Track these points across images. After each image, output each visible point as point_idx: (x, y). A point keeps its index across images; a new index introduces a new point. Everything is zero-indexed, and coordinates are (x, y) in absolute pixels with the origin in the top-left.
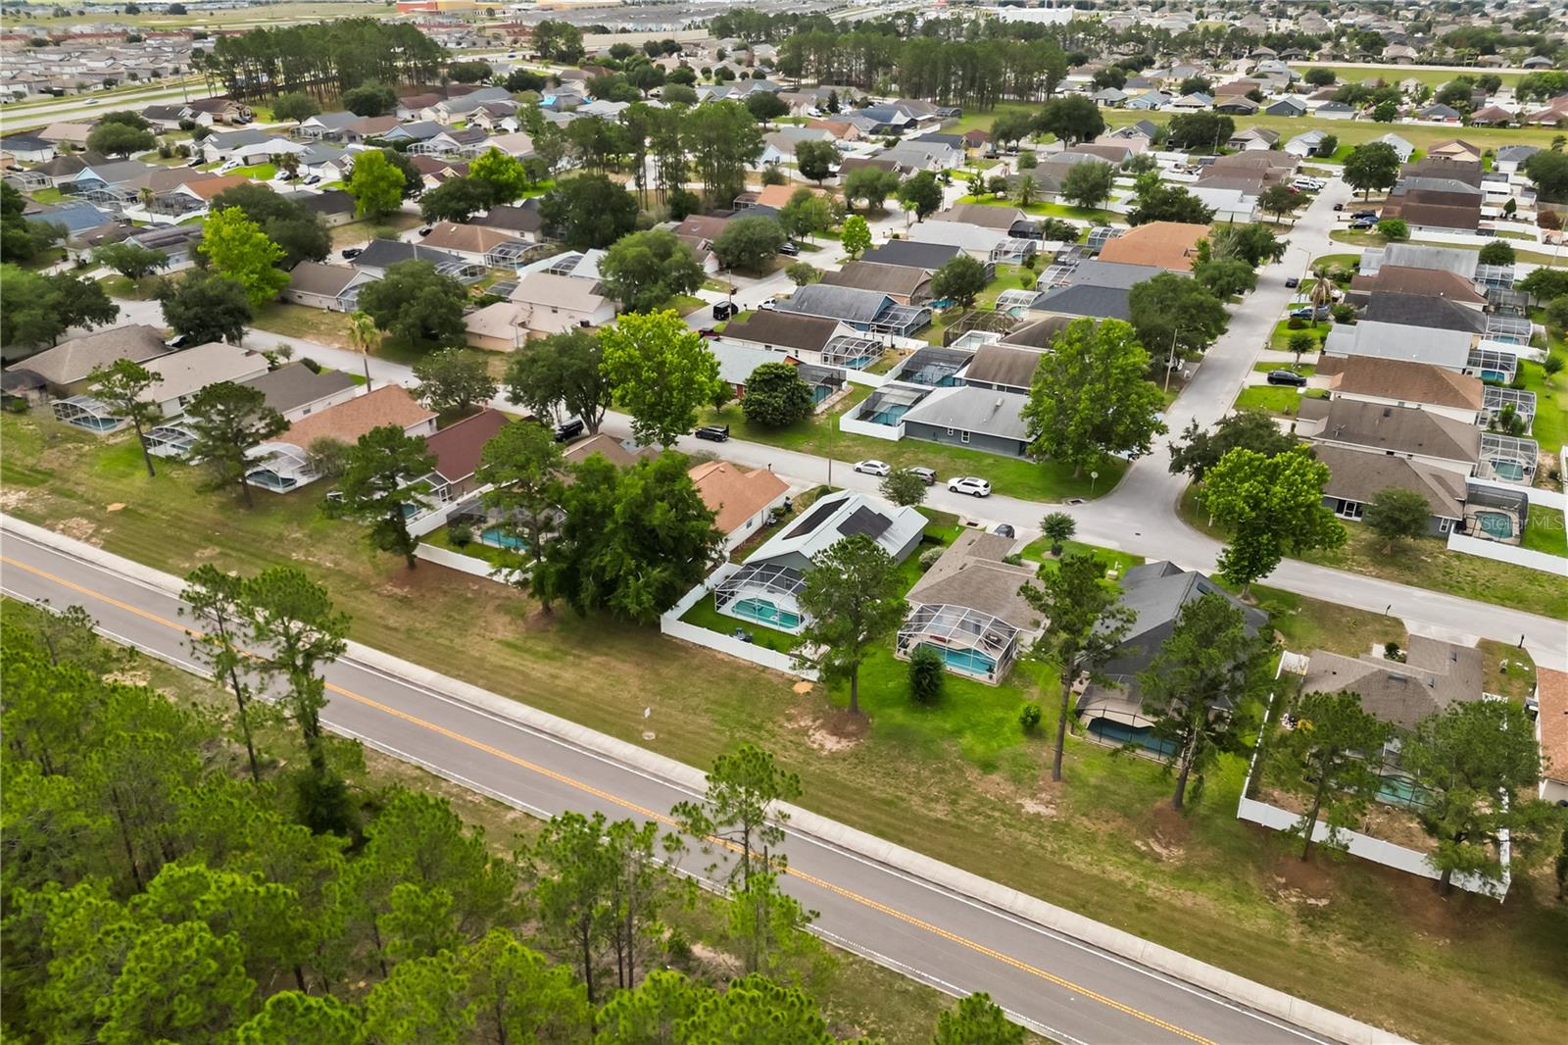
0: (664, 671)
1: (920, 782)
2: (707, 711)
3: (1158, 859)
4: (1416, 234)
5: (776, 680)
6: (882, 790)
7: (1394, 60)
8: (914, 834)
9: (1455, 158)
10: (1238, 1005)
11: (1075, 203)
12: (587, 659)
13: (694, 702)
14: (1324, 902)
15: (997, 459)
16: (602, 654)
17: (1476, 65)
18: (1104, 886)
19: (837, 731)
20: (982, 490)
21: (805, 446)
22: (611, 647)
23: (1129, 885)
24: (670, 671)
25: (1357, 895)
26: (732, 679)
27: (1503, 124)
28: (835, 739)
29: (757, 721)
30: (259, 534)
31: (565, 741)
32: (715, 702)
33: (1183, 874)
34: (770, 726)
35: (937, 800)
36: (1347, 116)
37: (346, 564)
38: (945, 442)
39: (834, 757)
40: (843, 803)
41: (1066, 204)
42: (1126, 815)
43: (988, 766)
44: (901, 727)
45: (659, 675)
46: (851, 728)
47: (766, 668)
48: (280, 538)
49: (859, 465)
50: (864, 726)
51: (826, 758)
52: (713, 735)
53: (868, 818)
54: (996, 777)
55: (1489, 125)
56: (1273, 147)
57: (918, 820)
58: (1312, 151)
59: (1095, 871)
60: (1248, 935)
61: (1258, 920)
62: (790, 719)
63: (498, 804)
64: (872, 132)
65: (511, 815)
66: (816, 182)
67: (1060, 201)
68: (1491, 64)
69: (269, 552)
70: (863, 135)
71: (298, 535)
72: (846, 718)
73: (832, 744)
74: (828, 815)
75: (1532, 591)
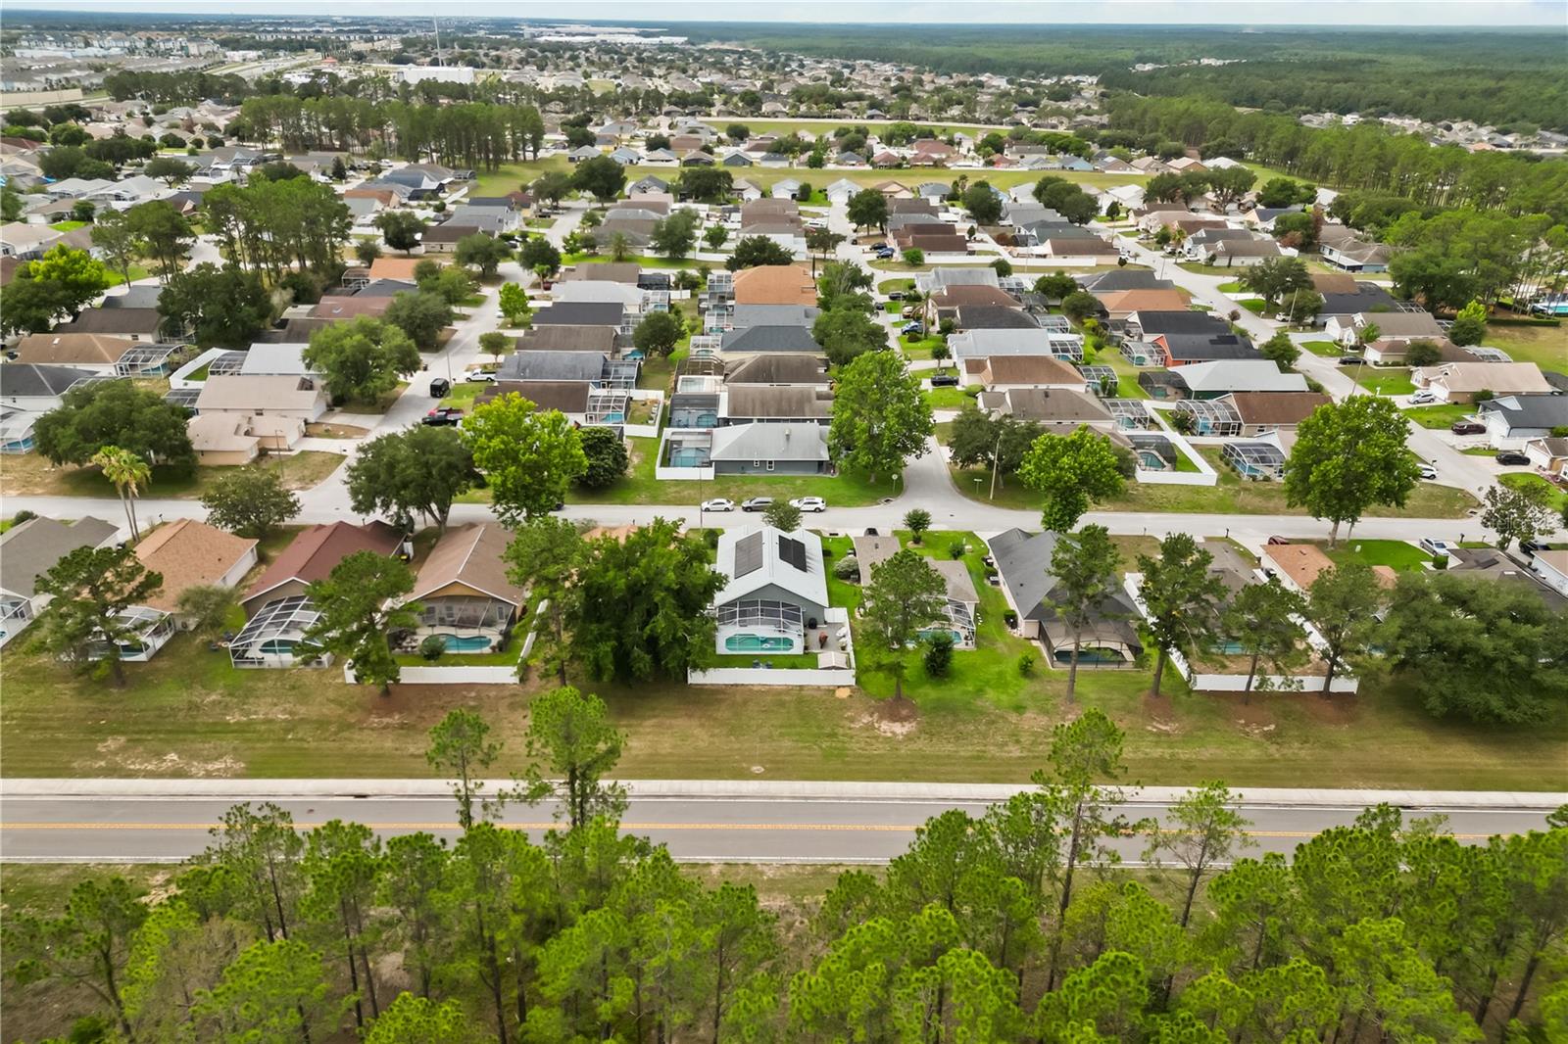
0: (719, 715)
1: (985, 736)
2: (781, 735)
3: (1168, 734)
4: (930, 259)
5: (818, 694)
6: (966, 751)
7: (774, 114)
8: (1015, 773)
9: (897, 196)
10: (1286, 805)
11: (667, 254)
12: (640, 725)
13: (765, 731)
14: (1272, 727)
15: (805, 480)
16: (650, 717)
17: (835, 117)
18: (1157, 763)
19: (895, 717)
20: (821, 506)
21: (638, 499)
22: (654, 709)
23: (1167, 756)
24: (723, 713)
25: (1286, 715)
26: (782, 704)
27: (899, 166)
28: (898, 724)
29: (828, 730)
30: (161, 708)
31: (693, 797)
32: (781, 726)
33: (1188, 738)
34: (841, 731)
35: (1006, 744)
36: (784, 164)
37: (302, 710)
38: (752, 473)
39: (908, 738)
40: (949, 768)
41: (658, 256)
42: (1129, 712)
43: (1019, 709)
44: (938, 700)
45: (716, 719)
46: (904, 712)
47: (801, 687)
48: (193, 707)
49: (705, 505)
50: (913, 708)
51: (904, 741)
52: (806, 752)
53: (975, 773)
54: (1028, 715)
55: (890, 167)
56: (763, 195)
57: (1008, 762)
58: (794, 196)
59: (1141, 755)
60: (1253, 762)
61: (1251, 753)
62: (852, 720)
63: (694, 865)
64: (410, 199)
65: (715, 870)
66: (404, 252)
67: (649, 254)
68: (844, 116)
69: (196, 724)
70: (405, 201)
71: (213, 697)
72: (896, 707)
73: (900, 729)
74: (948, 781)
75: (1203, 500)
